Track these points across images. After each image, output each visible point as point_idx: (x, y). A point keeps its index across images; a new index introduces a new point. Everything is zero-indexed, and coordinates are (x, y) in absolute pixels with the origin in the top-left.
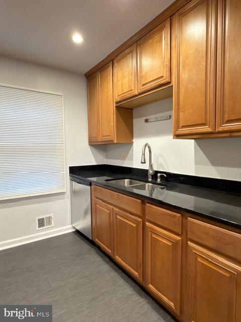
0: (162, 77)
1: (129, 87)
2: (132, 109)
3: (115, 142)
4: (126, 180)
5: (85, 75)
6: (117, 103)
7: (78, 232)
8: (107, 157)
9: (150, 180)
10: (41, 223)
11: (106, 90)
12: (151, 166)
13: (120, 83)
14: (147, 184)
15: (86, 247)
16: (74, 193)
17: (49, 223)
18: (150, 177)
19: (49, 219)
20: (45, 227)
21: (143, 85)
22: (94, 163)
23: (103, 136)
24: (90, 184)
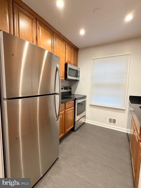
16: (130, 111)
17: (115, 123)
19: (115, 120)
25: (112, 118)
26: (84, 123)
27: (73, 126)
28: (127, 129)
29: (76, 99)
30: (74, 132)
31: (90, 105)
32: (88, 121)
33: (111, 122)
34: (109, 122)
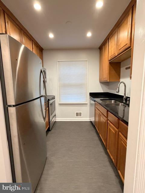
0: (127, 44)
1: (114, 52)
2: (121, 62)
3: (108, 81)
4: (113, 101)
5: (99, 48)
6: (110, 61)
7: (91, 122)
8: (109, 89)
9: (124, 101)
10: (77, 114)
11: (105, 55)
12: (125, 94)
13: (110, 50)
14: (120, 104)
15: (92, 128)
16: (91, 104)
17: (81, 115)
18: (124, 100)
19: (80, 113)
20: (79, 116)
21: (119, 50)
22: (102, 91)
23: (104, 78)
24: (95, 101)
25: (79, 112)
26: (55, 121)
27: (48, 126)
28: (90, 118)
29: (49, 100)
30: (49, 132)
31: (60, 104)
32: (58, 119)
33: (78, 116)
34: (76, 116)
